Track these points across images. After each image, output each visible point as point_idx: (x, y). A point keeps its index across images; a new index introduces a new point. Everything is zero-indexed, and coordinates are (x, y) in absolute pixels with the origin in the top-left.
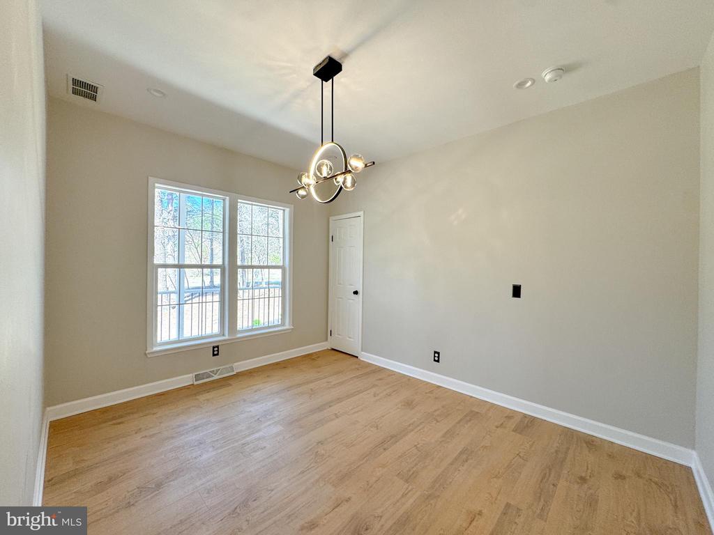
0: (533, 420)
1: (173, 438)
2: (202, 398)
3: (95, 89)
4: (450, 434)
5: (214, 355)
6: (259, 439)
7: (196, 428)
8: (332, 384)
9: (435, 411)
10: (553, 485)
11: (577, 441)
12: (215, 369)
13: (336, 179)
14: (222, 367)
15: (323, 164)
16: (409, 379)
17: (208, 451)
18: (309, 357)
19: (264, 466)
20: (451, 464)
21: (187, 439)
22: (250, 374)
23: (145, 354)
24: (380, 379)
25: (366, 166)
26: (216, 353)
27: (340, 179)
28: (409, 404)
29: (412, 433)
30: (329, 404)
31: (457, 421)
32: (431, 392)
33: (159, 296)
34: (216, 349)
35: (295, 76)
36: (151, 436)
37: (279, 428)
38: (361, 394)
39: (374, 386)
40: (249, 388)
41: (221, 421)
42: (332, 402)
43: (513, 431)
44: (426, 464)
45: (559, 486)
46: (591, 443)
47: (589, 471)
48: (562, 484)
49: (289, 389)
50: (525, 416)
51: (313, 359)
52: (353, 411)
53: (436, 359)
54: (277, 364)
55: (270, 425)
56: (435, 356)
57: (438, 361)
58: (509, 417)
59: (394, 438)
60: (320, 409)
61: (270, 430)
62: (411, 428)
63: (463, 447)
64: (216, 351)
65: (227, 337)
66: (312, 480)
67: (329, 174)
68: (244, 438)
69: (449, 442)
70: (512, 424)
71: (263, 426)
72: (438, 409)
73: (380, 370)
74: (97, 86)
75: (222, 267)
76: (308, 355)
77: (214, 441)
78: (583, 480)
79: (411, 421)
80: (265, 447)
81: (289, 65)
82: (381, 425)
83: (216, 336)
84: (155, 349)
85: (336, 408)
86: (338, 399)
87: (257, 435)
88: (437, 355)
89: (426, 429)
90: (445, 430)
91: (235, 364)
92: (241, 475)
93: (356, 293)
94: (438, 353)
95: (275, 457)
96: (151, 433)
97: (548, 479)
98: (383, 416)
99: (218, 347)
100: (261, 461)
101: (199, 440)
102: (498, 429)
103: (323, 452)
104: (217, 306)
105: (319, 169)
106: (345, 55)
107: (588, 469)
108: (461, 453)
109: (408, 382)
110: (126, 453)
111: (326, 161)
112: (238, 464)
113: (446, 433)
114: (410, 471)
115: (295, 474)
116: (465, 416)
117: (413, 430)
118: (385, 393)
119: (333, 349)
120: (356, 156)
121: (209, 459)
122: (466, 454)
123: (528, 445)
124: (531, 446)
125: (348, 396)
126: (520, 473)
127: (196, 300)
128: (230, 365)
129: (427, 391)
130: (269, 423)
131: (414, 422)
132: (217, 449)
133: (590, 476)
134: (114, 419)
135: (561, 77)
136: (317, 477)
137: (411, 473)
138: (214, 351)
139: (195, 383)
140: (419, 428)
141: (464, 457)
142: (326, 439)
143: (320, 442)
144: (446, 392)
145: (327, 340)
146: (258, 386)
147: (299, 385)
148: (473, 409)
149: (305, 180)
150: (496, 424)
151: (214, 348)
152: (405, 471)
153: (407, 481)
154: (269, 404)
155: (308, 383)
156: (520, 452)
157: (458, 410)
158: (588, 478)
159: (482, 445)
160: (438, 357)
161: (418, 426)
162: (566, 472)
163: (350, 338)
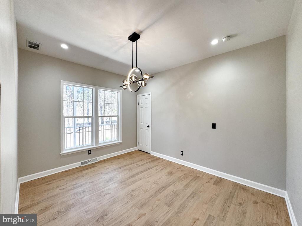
0: (221, 179)
1: (72, 190)
2: (84, 172)
3: (38, 45)
4: (187, 186)
5: (89, 154)
6: (108, 190)
7: (82, 185)
8: (139, 165)
9: (181, 176)
10: (229, 207)
11: (239, 188)
12: (89, 160)
13: (138, 82)
14: (92, 159)
15: (133, 76)
16: (171, 162)
17: (86, 195)
18: (129, 154)
19: (109, 201)
20: (187, 199)
21: (78, 190)
22: (104, 161)
23: (60, 154)
24: (159, 163)
25: (150, 78)
26: (90, 153)
27: (140, 82)
28: (170, 174)
29: (171, 186)
30: (137, 174)
31: (190, 180)
32: (180, 168)
33: (66, 129)
34: (90, 151)
35: (121, 40)
36: (62, 189)
37: (116, 185)
38: (151, 169)
39: (156, 166)
40: (104, 168)
41: (92, 182)
42: (138, 173)
43: (213, 184)
44: (177, 199)
45: (231, 207)
46: (244, 188)
47: (244, 200)
48: (232, 206)
49: (120, 168)
50: (218, 178)
51: (131, 155)
52: (148, 176)
53: (182, 154)
54: (116, 157)
55: (112, 184)
56: (181, 153)
57: (183, 155)
58: (212, 178)
59: (164, 188)
60: (133, 176)
61: (112, 186)
62: (171, 184)
63: (192, 191)
64: (90, 152)
65: (94, 146)
66: (130, 207)
67: (135, 80)
68: (102, 189)
69: (186, 189)
70: (212, 181)
71: (110, 184)
72: (182, 176)
73: (159, 159)
74: (39, 44)
75: (92, 117)
76: (129, 153)
77: (89, 191)
78: (241, 204)
79: (171, 181)
80: (110, 193)
81: (118, 36)
82: (159, 183)
83: (90, 146)
84: (65, 152)
85: (140, 176)
86: (141, 172)
87: (107, 188)
88: (182, 152)
89: (177, 184)
90: (185, 184)
91: (98, 157)
92: (100, 205)
93: (148, 126)
94: (183, 152)
95: (115, 197)
96: (63, 188)
97: (226, 205)
98: (160, 179)
99: (90, 150)
100: (109, 199)
101: (83, 190)
102: (207, 183)
103: (134, 195)
104: (90, 133)
105: (131, 78)
106: (141, 32)
107: (243, 199)
108: (191, 194)
109: (170, 163)
110: (52, 196)
111: (134, 75)
112: (99, 200)
113: (185, 186)
114: (170, 202)
115: (123, 204)
116: (193, 178)
117: (171, 185)
118: (160, 169)
119: (139, 150)
120: (146, 74)
121: (87, 198)
122: (193, 195)
123: (219, 190)
124: (220, 191)
125: (145, 171)
126: (215, 202)
127: (81, 131)
128: (96, 158)
129: (178, 168)
130: (112, 182)
131: (172, 181)
132: (91, 194)
133: (244, 203)
134: (47, 182)
135: (230, 39)
136: (132, 205)
137: (170, 203)
138: (89, 152)
139: (81, 166)
140: (174, 184)
141: (192, 195)
142: (136, 189)
143: (133, 190)
144: (186, 168)
145: (136, 146)
146: (108, 167)
147: (125, 166)
148: (197, 175)
149: (126, 82)
150: (206, 181)
151: (89, 151)
152: (168, 202)
153: (169, 206)
154: (112, 174)
155: (129, 165)
156: (215, 193)
157: (191, 176)
158: (243, 203)
159: (200, 190)
160: (183, 153)
161: (174, 183)
162: (234, 201)
163: (146, 145)
